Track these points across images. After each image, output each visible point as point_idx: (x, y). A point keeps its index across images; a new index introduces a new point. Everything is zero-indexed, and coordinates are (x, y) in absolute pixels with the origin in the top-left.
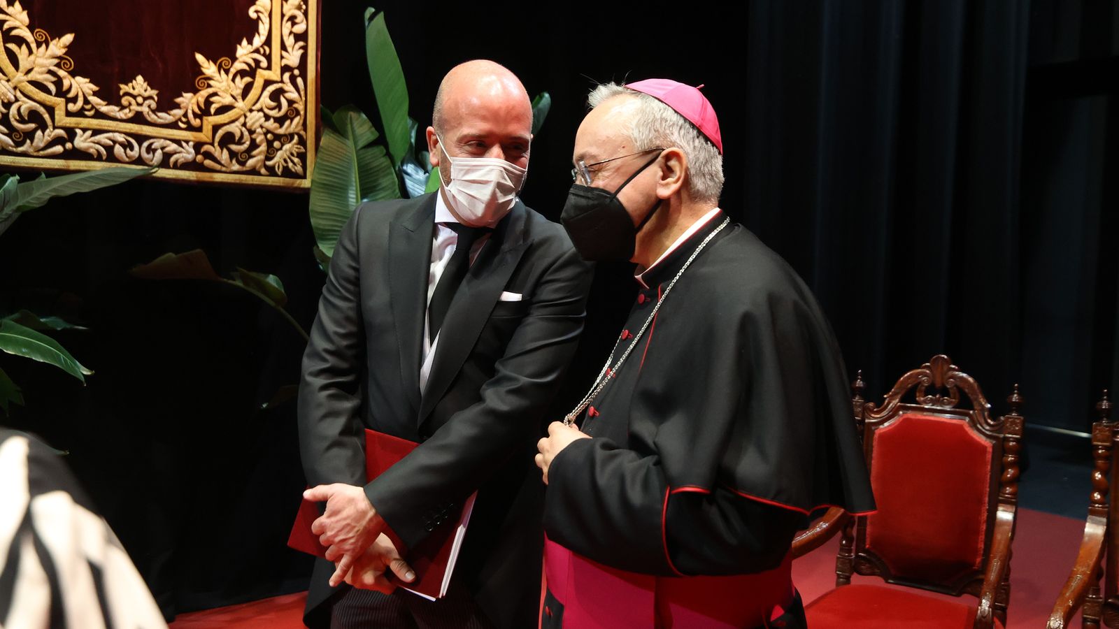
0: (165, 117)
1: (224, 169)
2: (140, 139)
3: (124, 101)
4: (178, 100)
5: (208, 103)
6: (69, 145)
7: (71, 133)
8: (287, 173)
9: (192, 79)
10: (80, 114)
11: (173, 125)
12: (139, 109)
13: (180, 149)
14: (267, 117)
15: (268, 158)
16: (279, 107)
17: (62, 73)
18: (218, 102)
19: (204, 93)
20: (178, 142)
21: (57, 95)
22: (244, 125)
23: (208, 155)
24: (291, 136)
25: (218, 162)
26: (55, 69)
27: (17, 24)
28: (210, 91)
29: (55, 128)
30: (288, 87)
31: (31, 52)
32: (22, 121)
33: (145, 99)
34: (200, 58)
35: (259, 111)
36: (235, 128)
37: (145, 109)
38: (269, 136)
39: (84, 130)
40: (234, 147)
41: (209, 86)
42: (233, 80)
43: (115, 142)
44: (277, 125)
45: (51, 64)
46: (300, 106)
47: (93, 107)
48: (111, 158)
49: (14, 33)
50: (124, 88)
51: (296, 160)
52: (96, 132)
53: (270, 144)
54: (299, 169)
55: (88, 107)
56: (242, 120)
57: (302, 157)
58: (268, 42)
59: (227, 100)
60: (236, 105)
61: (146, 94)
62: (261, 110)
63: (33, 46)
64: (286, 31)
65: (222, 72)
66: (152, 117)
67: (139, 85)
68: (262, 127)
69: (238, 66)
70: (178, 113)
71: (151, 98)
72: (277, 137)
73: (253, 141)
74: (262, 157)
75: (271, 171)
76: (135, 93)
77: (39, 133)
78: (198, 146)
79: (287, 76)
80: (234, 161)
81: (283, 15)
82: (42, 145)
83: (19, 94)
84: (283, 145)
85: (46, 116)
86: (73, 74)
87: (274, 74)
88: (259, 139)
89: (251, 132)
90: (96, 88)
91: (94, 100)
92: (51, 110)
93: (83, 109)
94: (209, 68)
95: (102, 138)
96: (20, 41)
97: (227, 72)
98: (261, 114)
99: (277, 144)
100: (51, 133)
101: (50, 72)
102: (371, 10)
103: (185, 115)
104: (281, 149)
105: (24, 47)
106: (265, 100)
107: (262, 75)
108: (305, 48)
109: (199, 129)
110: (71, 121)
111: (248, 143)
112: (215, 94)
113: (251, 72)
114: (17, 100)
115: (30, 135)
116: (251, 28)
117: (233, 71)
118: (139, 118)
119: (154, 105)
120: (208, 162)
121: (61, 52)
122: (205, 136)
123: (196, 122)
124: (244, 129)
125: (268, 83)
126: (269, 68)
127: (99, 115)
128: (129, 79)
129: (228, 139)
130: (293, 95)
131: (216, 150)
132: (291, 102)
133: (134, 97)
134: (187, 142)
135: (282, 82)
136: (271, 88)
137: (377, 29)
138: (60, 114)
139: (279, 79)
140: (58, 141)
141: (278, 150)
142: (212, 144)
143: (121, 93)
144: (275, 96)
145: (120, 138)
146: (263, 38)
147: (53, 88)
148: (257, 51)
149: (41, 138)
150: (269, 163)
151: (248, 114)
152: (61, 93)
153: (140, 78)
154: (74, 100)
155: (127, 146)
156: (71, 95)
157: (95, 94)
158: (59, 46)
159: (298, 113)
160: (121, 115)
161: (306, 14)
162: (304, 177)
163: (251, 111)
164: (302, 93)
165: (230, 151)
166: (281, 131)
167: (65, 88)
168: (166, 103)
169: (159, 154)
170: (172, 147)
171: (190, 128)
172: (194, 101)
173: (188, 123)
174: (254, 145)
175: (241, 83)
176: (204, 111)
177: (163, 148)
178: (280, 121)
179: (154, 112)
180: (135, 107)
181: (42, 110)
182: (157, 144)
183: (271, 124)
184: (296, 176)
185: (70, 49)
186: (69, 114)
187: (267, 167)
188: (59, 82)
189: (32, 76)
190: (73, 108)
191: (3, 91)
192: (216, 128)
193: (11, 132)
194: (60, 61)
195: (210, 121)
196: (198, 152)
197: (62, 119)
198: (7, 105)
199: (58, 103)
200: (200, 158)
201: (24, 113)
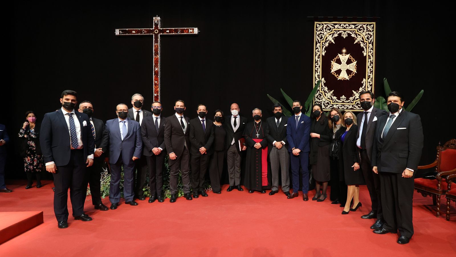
0: (347, 101)
2: (343, 105)
3: (341, 100)
4: (349, 98)
5: (354, 98)
6: (333, 107)
7: (333, 105)
9: (352, 95)
10: (334, 102)
11: (349, 102)
17: (332, 96)
20: (349, 105)
21: (331, 99)
23: (354, 107)
25: (356, 108)
27: (326, 90)
28: (355, 96)
29: (331, 105)
31: (328, 94)
32: (326, 104)
33: (344, 99)
34: (353, 91)
37: (344, 100)
39: (335, 104)
40: (359, 105)
41: (355, 95)
50: (341, 97)
52: (337, 105)
58: (365, 87)
64: (368, 85)
66: (345, 102)
67: (343, 97)
70: (349, 100)
71: (345, 98)
78: (353, 106)
81: (368, 82)
83: (326, 100)
85: (330, 103)
86: (333, 96)
91: (336, 100)
92: (330, 102)
94: (355, 92)
95: (337, 106)
96: (326, 92)
101: (330, 96)
102: (385, 78)
103: (351, 101)
108: (372, 87)
109: (353, 103)
110: (333, 103)
112: (356, 97)
115: (327, 106)
116: (362, 85)
117: (359, 92)
118: (343, 102)
119: (345, 100)
120: (354, 108)
122: (354, 104)
123: (352, 102)
127: (337, 102)
131: (356, 106)
133: (342, 99)
134: (351, 105)
137: (386, 81)
138: (331, 102)
145: (340, 105)
146: (364, 86)
147: (330, 98)
148: (363, 89)
149: (329, 106)
152: (332, 99)
153: (343, 96)
154: (334, 100)
155: (341, 107)
156: (333, 99)
157: (337, 99)
158: (332, 92)
160: (341, 102)
161: (372, 81)
168: (347, 99)
169: (346, 107)
170: (348, 106)
171: (351, 103)
172: (352, 98)
173: (351, 102)
176: (354, 100)
180: (342, 100)
181: (329, 102)
182: (346, 106)
185: (333, 92)
186: (333, 102)
188: (331, 98)
189: (328, 97)
190: (333, 101)
191: (324, 100)
192: (356, 102)
193: (325, 105)
194: (332, 94)
195: (355, 101)
196: (352, 107)
197: (332, 103)
198: (324, 102)
199: (331, 101)
200: (353, 108)
201: (327, 103)
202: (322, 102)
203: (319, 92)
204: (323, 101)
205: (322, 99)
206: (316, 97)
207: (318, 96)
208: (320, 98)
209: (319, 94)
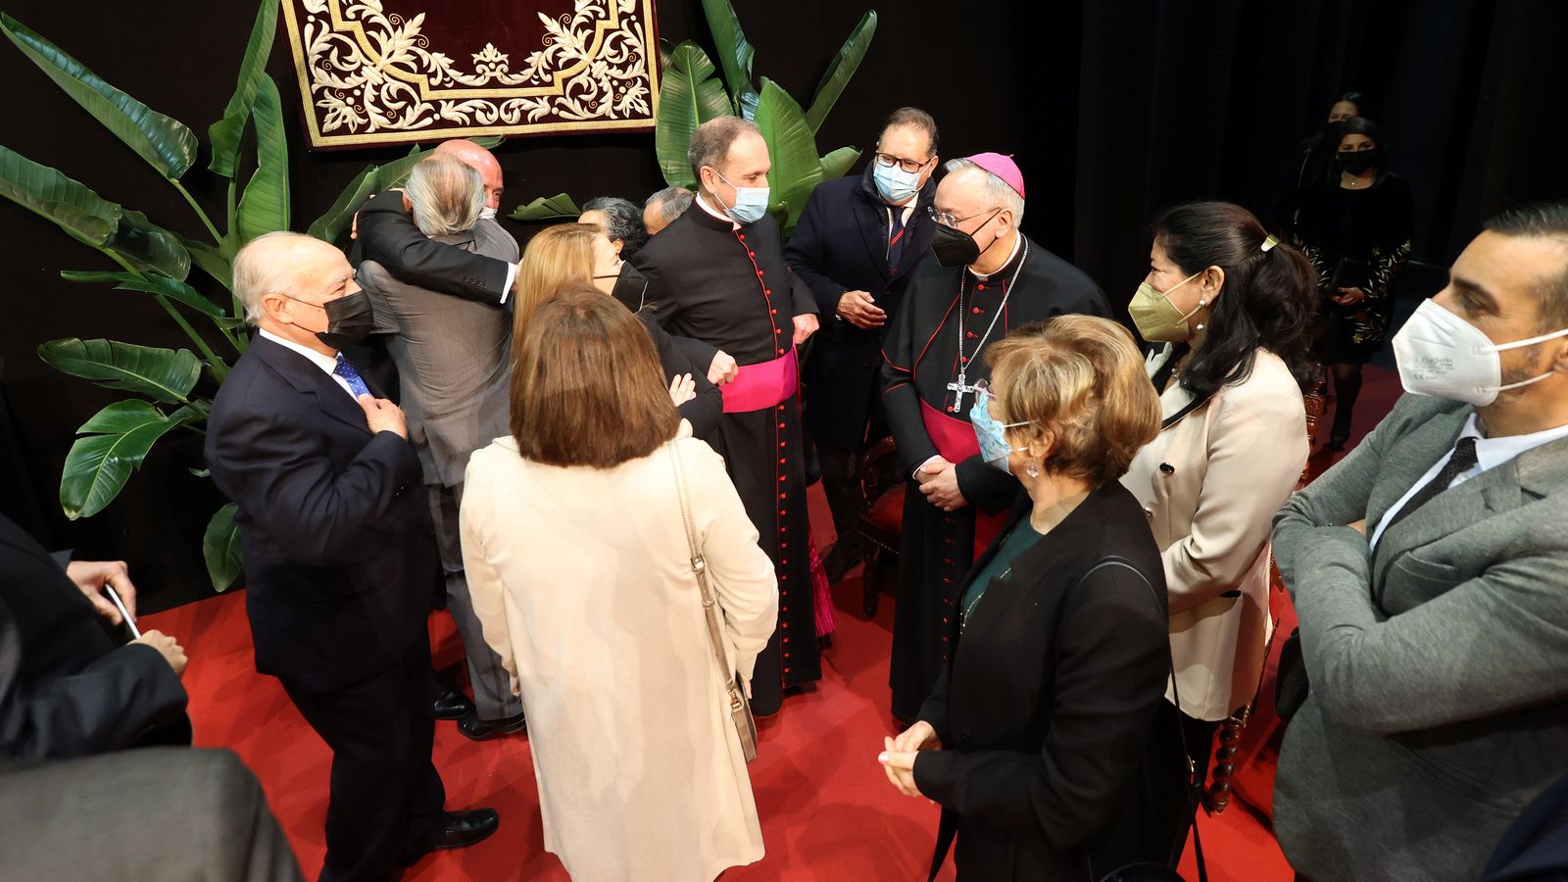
0: (518, 78)
1: (577, 118)
2: (498, 102)
3: (479, 69)
4: (527, 60)
5: (556, 58)
6: (436, 117)
7: (437, 104)
8: (635, 115)
9: (538, 39)
10: (441, 87)
11: (527, 84)
12: (493, 74)
13: (536, 105)
14: (611, 66)
15: (615, 103)
16: (621, 54)
17: (420, 51)
18: (564, 57)
19: (551, 50)
20: (533, 99)
21: (419, 73)
22: (590, 75)
23: (562, 107)
24: (635, 80)
25: (572, 113)
26: (413, 49)
27: (372, 12)
28: (556, 47)
29: (422, 102)
30: (627, 33)
31: (389, 37)
32: (393, 100)
33: (497, 64)
34: (543, 17)
35: (602, 60)
36: (583, 80)
37: (497, 74)
38: (615, 83)
39: (448, 101)
40: (583, 97)
41: (555, 42)
42: (575, 34)
43: (475, 108)
44: (620, 71)
45: (408, 44)
46: (640, 50)
47: (451, 79)
48: (475, 123)
49: (372, 20)
50: (477, 57)
51: (643, 103)
52: (458, 102)
53: (616, 90)
54: (646, 112)
55: (447, 79)
56: (588, 71)
57: (647, 98)
59: (573, 54)
60: (580, 57)
61: (497, 60)
62: (604, 59)
63: (390, 30)
65: (564, 27)
66: (506, 81)
67: (490, 52)
68: (607, 75)
69: (578, 20)
70: (528, 73)
71: (502, 62)
72: (622, 82)
73: (600, 89)
74: (610, 103)
75: (620, 115)
76: (486, 60)
77: (409, 108)
78: (552, 100)
79: (625, 22)
80: (585, 109)
82: (414, 120)
83: (387, 78)
84: (627, 89)
85: (413, 93)
86: (430, 50)
87: (613, 23)
88: (606, 85)
89: (598, 81)
90: (451, 61)
91: (452, 73)
92: (416, 87)
93: (443, 81)
94: (552, 26)
95: (464, 107)
96: (378, 27)
97: (569, 28)
98: (605, 63)
99: (622, 89)
100: (420, 108)
101: (409, 52)
103: (537, 73)
104: (626, 93)
105: (382, 31)
106: (608, 50)
107: (601, 25)
109: (551, 84)
110: (435, 95)
111: (596, 92)
112: (561, 50)
113: (590, 24)
114: (385, 82)
115: (402, 112)
117: (574, 25)
118: (494, 83)
119: (506, 69)
120: (563, 114)
121: (416, 32)
122: (557, 89)
123: (547, 78)
124: (590, 79)
125: (607, 32)
126: (607, 17)
127: (458, 86)
128: (479, 49)
129: (578, 90)
130: (632, 40)
131: (568, 102)
132: (631, 48)
133: (487, 64)
134: (541, 97)
135: (621, 29)
136: (611, 37)
138: (424, 89)
139: (618, 27)
140: (427, 114)
141: (624, 95)
142: (564, 96)
143: (475, 61)
144: (615, 44)
145: (479, 104)
147: (414, 66)
149: (412, 114)
150: (617, 108)
151: (593, 64)
152: (422, 70)
153: (489, 46)
154: (434, 75)
155: (487, 110)
156: (431, 70)
157: (451, 66)
158: (414, 26)
159: (639, 57)
160: (477, 82)
162: (651, 117)
163: (595, 61)
164: (641, 37)
165: (580, 100)
166: (624, 77)
167: (425, 64)
169: (517, 114)
170: (528, 105)
171: (543, 84)
172: (543, 58)
173: (540, 79)
174: (601, 93)
175: (583, 36)
176: (553, 67)
177: (520, 107)
178: (623, 67)
179: (506, 74)
180: (489, 74)
181: (408, 88)
182: (514, 104)
183: (616, 73)
184: (643, 116)
185: (424, 26)
186: (432, 88)
187: (614, 112)
188: (419, 61)
189: (395, 59)
190: (435, 82)
191: (371, 75)
192: (566, 81)
193: (385, 111)
194: (417, 40)
195: (559, 76)
196: (552, 105)
197: (427, 94)
198: (377, 88)
199: (422, 80)
200: (555, 111)
201: (394, 94)
202: (362, 91)
203: (325, 26)
204: (369, 86)
205: (358, 72)
206: (318, 64)
207: (326, 54)
208: (346, 68)
209: (334, 42)
